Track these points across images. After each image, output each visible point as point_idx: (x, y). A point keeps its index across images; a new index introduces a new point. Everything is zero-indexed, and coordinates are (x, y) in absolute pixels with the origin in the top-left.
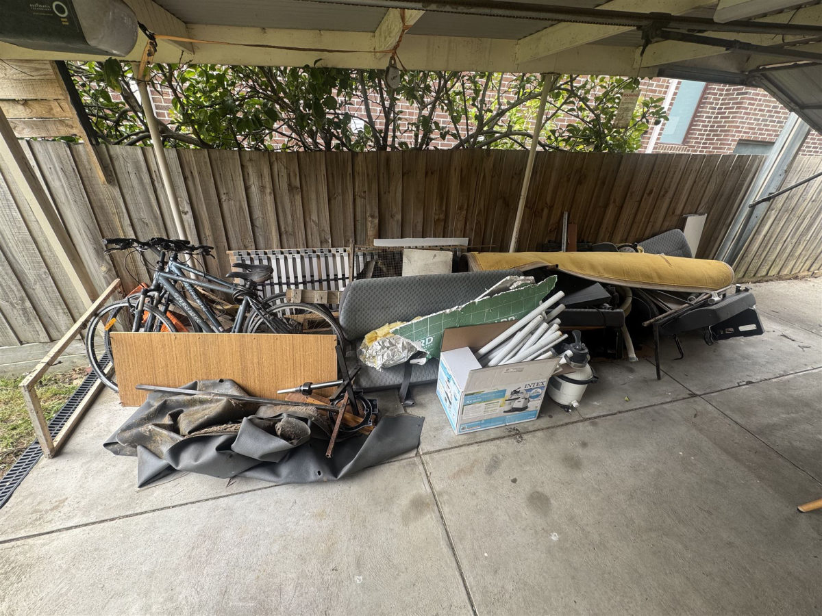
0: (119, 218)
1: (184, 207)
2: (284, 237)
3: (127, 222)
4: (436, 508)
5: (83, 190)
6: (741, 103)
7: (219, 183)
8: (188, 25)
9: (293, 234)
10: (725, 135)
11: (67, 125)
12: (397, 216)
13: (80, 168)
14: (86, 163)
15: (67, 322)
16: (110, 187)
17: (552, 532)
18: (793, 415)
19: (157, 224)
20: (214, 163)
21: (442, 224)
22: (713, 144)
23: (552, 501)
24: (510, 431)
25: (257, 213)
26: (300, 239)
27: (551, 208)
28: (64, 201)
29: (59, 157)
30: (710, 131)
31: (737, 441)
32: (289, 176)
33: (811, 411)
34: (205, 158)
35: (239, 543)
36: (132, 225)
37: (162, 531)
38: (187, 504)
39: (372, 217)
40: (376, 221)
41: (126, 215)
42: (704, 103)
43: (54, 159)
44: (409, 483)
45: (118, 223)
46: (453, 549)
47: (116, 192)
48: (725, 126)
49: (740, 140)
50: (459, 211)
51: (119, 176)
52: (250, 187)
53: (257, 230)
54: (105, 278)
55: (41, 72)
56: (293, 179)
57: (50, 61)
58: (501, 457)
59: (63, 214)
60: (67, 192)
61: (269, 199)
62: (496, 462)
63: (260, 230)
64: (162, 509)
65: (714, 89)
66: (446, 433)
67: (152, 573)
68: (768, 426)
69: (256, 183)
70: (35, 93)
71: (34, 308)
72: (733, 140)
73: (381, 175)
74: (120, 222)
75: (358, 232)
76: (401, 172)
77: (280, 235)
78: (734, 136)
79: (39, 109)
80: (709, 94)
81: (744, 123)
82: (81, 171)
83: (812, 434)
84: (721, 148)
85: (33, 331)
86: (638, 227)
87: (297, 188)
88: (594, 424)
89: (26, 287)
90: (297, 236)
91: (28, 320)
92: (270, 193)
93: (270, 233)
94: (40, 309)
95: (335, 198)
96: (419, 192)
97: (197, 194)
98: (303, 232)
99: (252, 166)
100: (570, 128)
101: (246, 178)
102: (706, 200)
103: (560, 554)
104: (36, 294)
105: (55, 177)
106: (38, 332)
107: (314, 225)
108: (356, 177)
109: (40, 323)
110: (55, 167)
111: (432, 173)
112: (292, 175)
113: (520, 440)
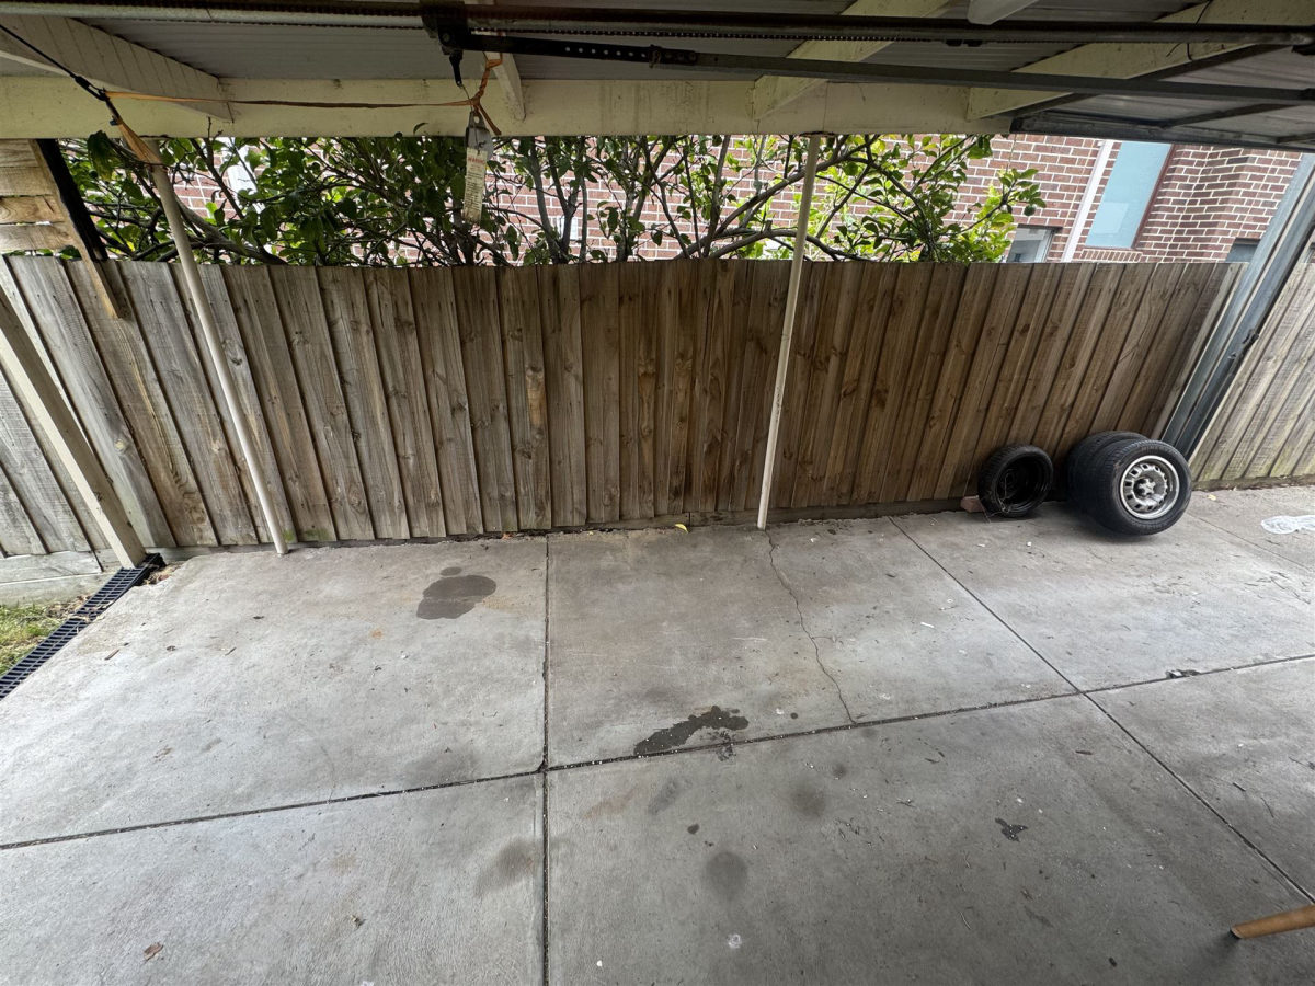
0: (140, 370)
1: (235, 354)
2: (394, 401)
3: (151, 375)
4: (540, 868)
5: (86, 329)
6: (1237, 177)
7: (287, 314)
8: (223, 80)
9: (407, 396)
10: (1209, 232)
11: (59, 233)
12: (574, 368)
13: (81, 294)
14: (89, 288)
15: (70, 525)
16: (125, 324)
17: (733, 932)
18: (1264, 741)
19: (196, 379)
20: (278, 286)
21: (653, 381)
22: (1188, 247)
23: (751, 874)
24: (714, 738)
25: (349, 363)
26: (419, 404)
27: (844, 356)
28: (59, 344)
29: (49, 279)
30: (1182, 225)
31: (1136, 784)
32: (396, 305)
33: (1303, 734)
34: (264, 277)
35: (199, 903)
36: (160, 380)
37: (90, 870)
38: (144, 827)
39: (534, 369)
40: (541, 376)
41: (149, 365)
42: (1170, 178)
43: (43, 282)
44: (509, 819)
45: (138, 378)
46: (545, 947)
47: (134, 331)
48: (1208, 217)
49: (1238, 239)
50: (679, 361)
51: (138, 306)
52: (336, 322)
53: (349, 390)
54: (122, 459)
55: (20, 157)
56: (402, 310)
57: (29, 140)
58: (683, 783)
59: (58, 363)
60: (64, 332)
61: (366, 340)
62: (671, 793)
63: (354, 390)
64: (104, 833)
65: (1187, 154)
66: (602, 736)
67: (47, 942)
68: (1207, 759)
69: (345, 316)
70: (13, 187)
71: (22, 503)
72: (1223, 240)
73: (546, 304)
74: (142, 375)
75: (513, 394)
76: (577, 297)
77: (387, 398)
78: (1226, 233)
79: (19, 210)
80: (1177, 162)
81: (1245, 210)
82: (83, 299)
83: (1295, 780)
84: (1202, 254)
85: (22, 537)
86: (1008, 389)
87: (410, 324)
88: (869, 735)
89: (10, 471)
90: (414, 400)
91: (14, 521)
92: (368, 332)
93: (371, 392)
94: (31, 504)
95: (472, 340)
96: (609, 331)
97: (255, 334)
98: (423, 391)
99: (338, 291)
100: (867, 222)
101: (330, 308)
102: (1134, 342)
103: (735, 976)
104: (24, 481)
105: (46, 309)
106: (28, 538)
107: (439, 383)
108: (505, 306)
109: (31, 525)
110: (45, 295)
111: (630, 299)
112: (400, 303)
113: (726, 754)
